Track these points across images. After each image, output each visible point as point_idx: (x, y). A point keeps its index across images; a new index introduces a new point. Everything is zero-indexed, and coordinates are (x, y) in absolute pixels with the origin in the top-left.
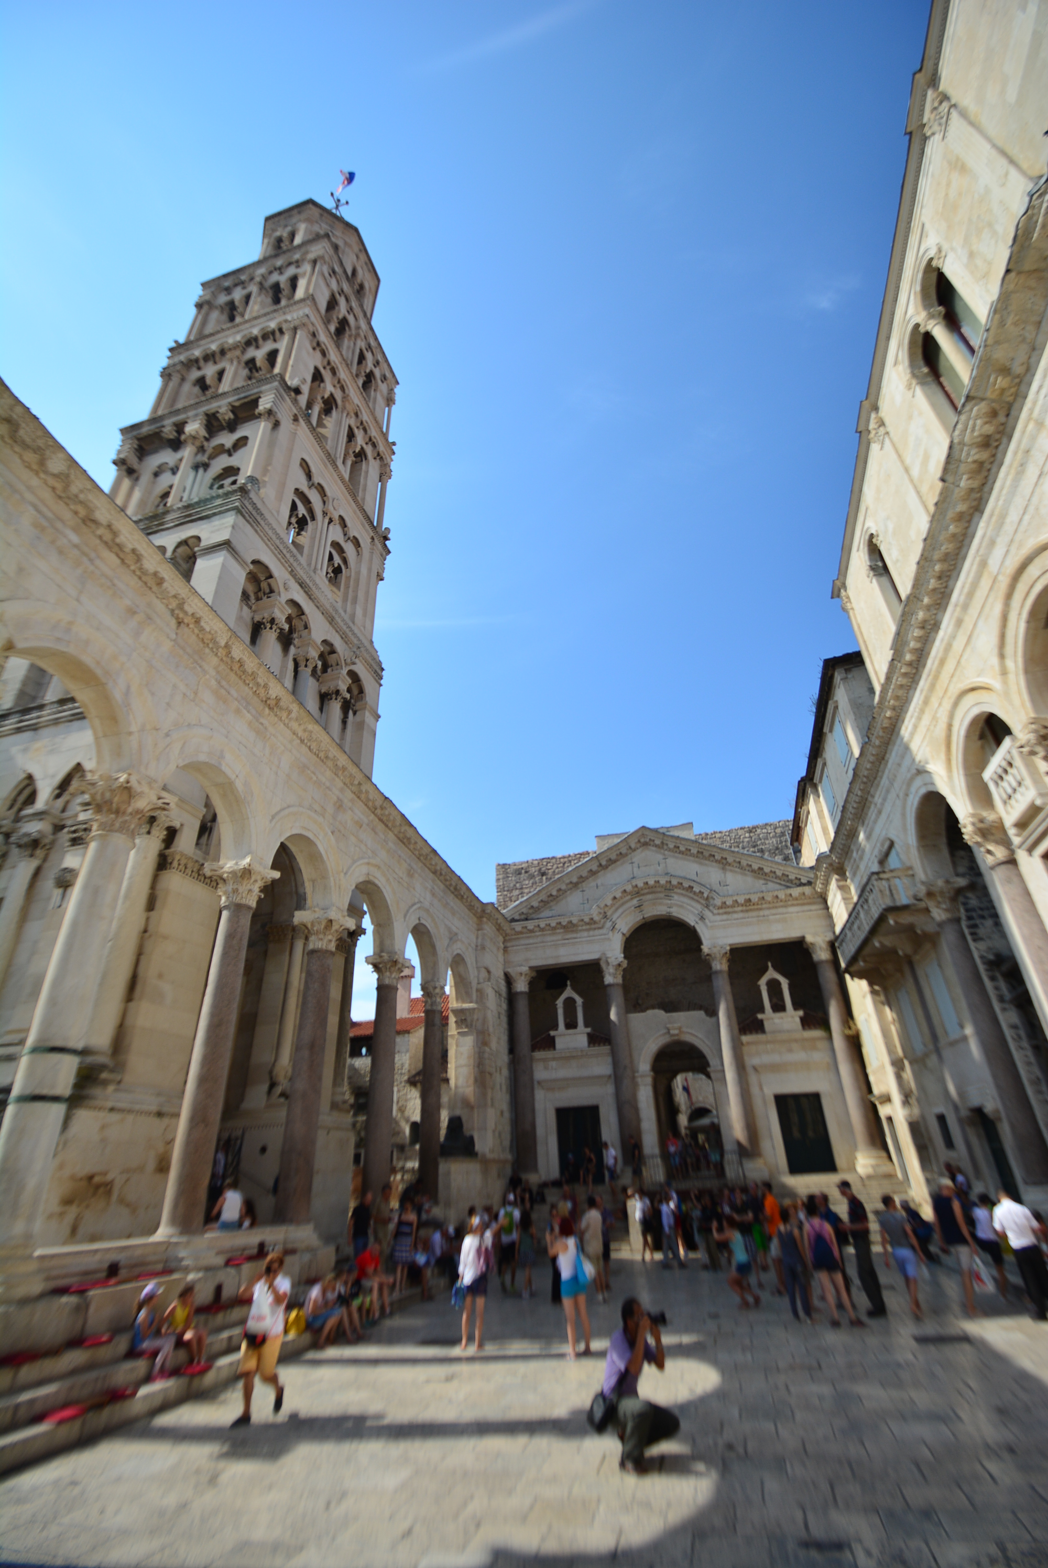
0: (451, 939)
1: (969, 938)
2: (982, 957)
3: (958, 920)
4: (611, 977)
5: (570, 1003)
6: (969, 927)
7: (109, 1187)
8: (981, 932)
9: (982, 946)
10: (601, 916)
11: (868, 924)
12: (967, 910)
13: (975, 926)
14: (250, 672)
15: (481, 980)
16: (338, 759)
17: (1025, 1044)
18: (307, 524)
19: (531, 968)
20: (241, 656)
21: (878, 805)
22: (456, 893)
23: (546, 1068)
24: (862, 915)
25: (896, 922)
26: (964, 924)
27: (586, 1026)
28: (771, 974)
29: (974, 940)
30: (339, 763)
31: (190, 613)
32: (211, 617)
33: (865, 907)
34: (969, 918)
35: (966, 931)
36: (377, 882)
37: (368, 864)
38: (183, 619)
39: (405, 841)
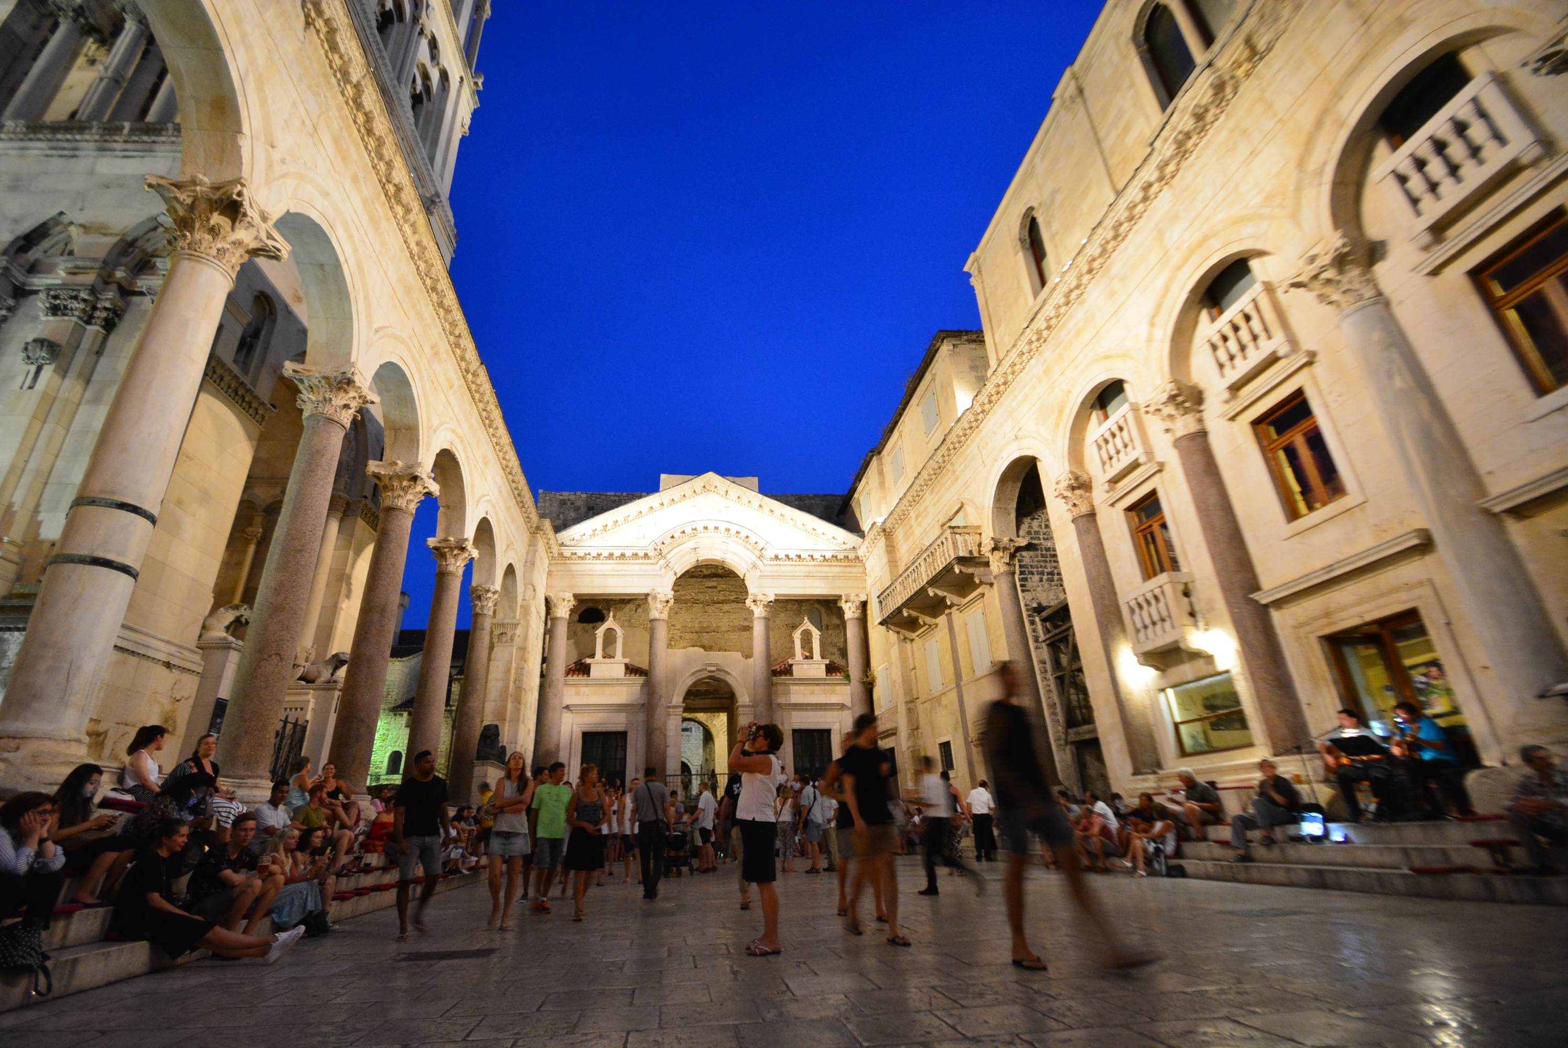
0: (508, 546)
1: (1019, 589)
2: (1026, 605)
3: (1013, 573)
4: (658, 611)
5: (610, 633)
6: (1020, 580)
7: (102, 737)
8: (1029, 584)
9: (1028, 596)
10: (656, 553)
11: (928, 575)
12: (1021, 566)
13: (1025, 580)
14: (377, 134)
15: (527, 598)
16: (445, 296)
17: (1049, 675)
18: (392, 22)
19: (575, 596)
20: (372, 108)
21: (957, 473)
22: (519, 499)
23: (577, 694)
24: (923, 568)
25: (961, 571)
26: (1017, 577)
27: (624, 656)
28: (807, 625)
29: (1023, 591)
30: (445, 301)
31: (326, 17)
32: (349, 35)
33: (929, 560)
34: (1021, 573)
35: (1018, 584)
36: (457, 456)
37: (454, 431)
38: (314, 20)
39: (487, 422)
